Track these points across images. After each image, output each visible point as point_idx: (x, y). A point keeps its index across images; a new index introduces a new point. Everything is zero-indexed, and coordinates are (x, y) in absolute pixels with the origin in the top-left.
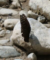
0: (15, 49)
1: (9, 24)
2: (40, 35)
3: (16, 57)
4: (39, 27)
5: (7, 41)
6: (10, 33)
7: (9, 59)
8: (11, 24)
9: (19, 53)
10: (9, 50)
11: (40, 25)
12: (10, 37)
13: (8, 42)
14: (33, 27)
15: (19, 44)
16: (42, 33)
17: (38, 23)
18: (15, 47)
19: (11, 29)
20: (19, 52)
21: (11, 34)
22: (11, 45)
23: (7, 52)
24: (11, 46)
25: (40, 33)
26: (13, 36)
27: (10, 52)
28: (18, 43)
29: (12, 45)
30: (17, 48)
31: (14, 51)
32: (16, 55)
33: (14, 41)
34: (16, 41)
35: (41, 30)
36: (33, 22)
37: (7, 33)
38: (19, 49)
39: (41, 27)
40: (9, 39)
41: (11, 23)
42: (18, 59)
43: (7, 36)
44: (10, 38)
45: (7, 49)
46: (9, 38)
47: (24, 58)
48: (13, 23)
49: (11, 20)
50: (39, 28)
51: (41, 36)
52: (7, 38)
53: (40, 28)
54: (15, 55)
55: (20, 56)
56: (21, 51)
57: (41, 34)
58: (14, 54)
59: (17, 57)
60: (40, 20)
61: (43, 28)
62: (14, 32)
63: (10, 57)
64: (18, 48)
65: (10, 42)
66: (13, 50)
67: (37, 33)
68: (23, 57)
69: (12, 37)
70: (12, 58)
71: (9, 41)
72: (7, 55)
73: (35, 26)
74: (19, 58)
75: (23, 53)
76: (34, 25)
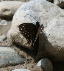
0: (16, 52)
1: (6, 10)
2: (58, 27)
3: (17, 64)
4: (56, 14)
5: (2, 39)
6: (7, 25)
7: (6, 68)
8: (9, 10)
9: (23, 59)
10: (4, 53)
11: (59, 11)
12: (8, 31)
13: (4, 40)
14: (46, 15)
15: (21, 44)
16: (62, 25)
17: (55, 8)
18: (16, 48)
19: (9, 18)
20: (23, 57)
21: (9, 27)
22: (8, 45)
23: (3, 57)
24: (8, 47)
25: (58, 25)
26: (12, 30)
27: (7, 57)
28: (20, 41)
29: (11, 45)
30: (19, 49)
31: (15, 55)
32: (18, 62)
33: (13, 38)
34: (18, 38)
35: (59, 19)
36: (46, 6)
37: (3, 25)
38: (22, 52)
39: (60, 14)
40: (5, 35)
41: (9, 8)
42: (21, 68)
43: (2, 30)
44: (8, 33)
45: (3, 52)
46: (5, 33)
47: (31, 67)
48: (13, 8)
49: (8, 4)
50: (56, 16)
51: (59, 30)
52: (2, 34)
53: (58, 17)
54: (15, 62)
55: (24, 63)
56: (25, 54)
57: (60, 26)
58: (13, 61)
59: (18, 66)
60: (58, 3)
61: (63, 17)
62: (14, 23)
63: (7, 66)
64: (21, 50)
65: (7, 40)
66: (13, 53)
67: (52, 24)
68: (30, 65)
69: (11, 32)
70: (10, 67)
71: (6, 38)
72: (3, 62)
73: (49, 13)
74: (23, 67)
75: (30, 58)
76: (47, 11)
